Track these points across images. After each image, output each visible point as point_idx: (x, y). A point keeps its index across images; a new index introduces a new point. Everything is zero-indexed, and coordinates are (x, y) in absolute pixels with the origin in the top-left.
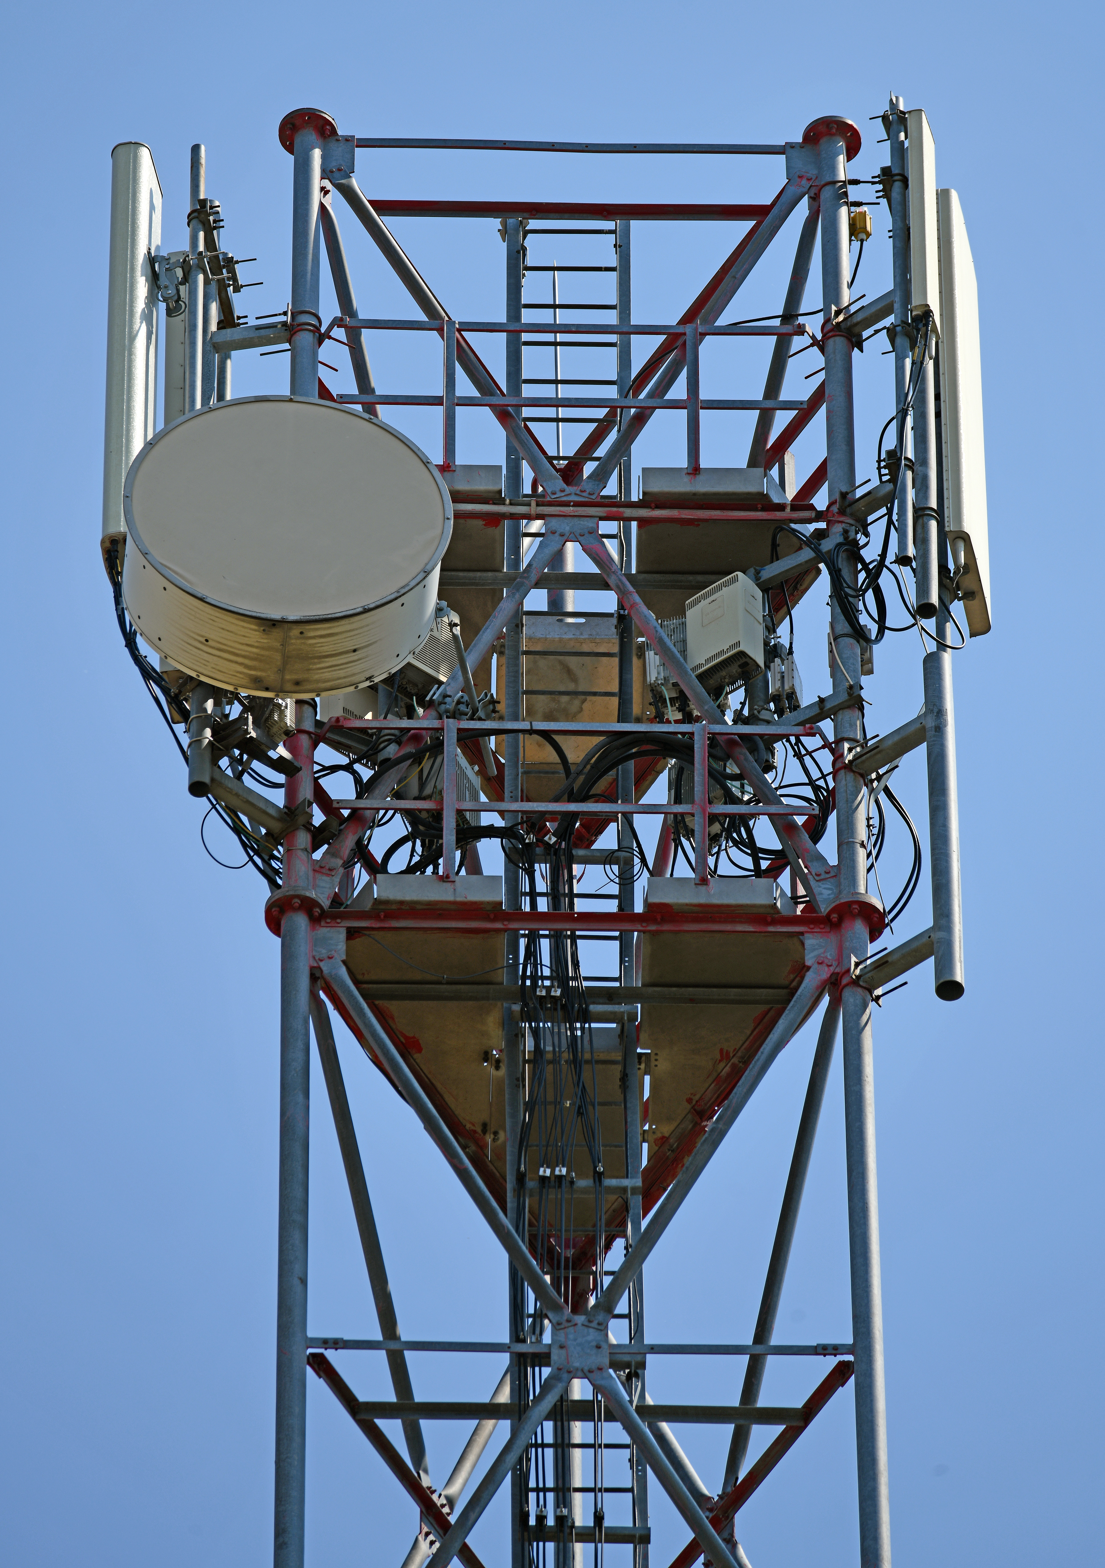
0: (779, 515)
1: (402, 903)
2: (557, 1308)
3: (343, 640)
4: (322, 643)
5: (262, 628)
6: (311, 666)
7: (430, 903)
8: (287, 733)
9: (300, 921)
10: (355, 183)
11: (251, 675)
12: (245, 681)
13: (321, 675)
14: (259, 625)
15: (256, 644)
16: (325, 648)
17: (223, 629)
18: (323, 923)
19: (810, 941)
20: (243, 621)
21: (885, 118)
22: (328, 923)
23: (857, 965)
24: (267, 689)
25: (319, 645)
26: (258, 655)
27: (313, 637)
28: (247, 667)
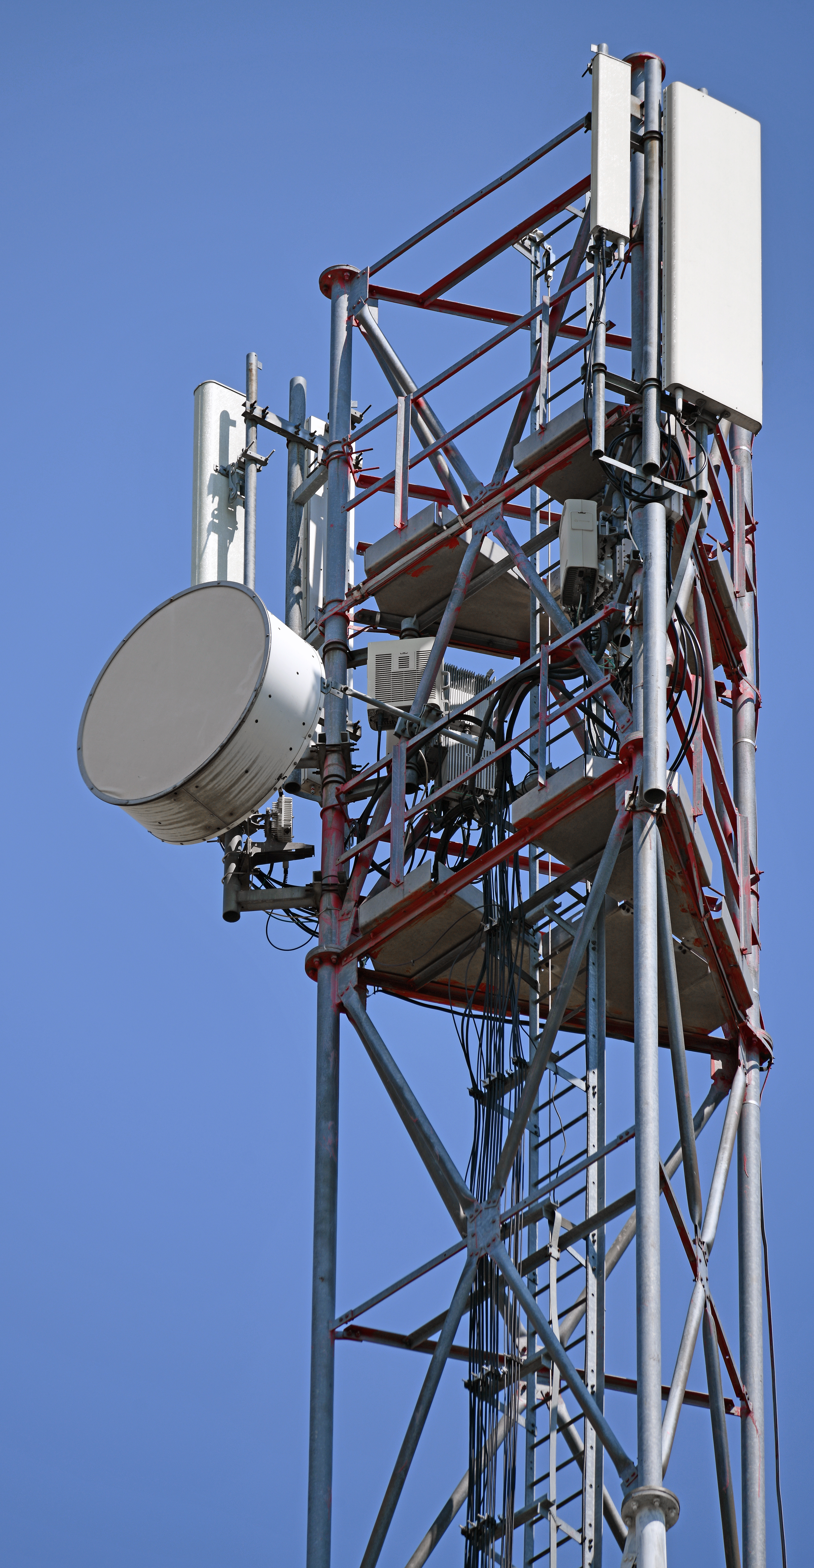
1: (376, 920)
3: (230, 772)
4: (216, 784)
5: (173, 800)
6: (227, 800)
7: (391, 910)
9: (324, 973)
11: (201, 827)
12: (202, 833)
13: (240, 800)
14: (168, 799)
15: (181, 810)
16: (223, 784)
17: (157, 813)
18: (343, 963)
19: (618, 788)
20: (159, 802)
22: (345, 961)
23: (631, 796)
24: (219, 829)
25: (217, 785)
26: (189, 814)
27: (208, 784)
28: (193, 824)
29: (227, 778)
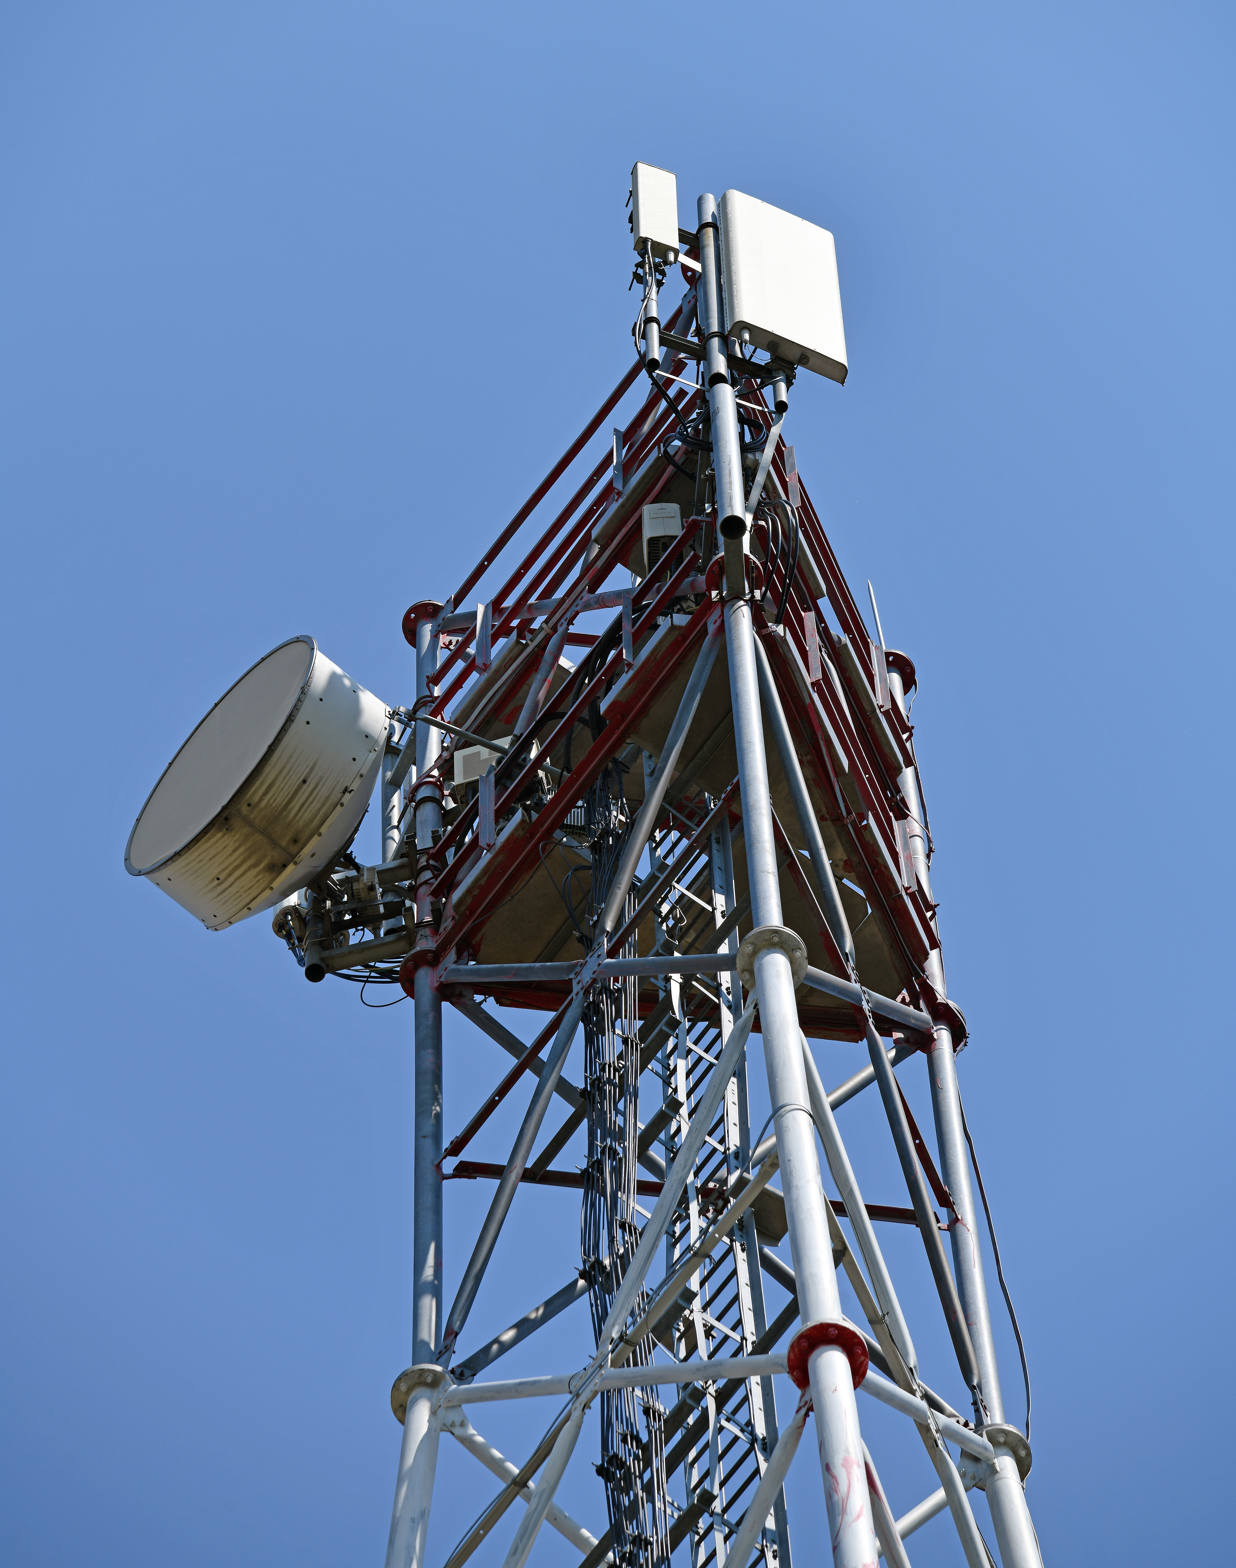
1: (469, 891)
3: (285, 782)
4: (272, 797)
6: (287, 821)
7: (484, 872)
9: (421, 972)
11: (264, 868)
12: (268, 877)
13: (303, 819)
14: (220, 829)
15: (237, 844)
16: (279, 799)
17: (211, 859)
19: (710, 620)
20: (210, 839)
25: (272, 801)
26: (247, 850)
27: (261, 800)
28: (255, 865)
29: (282, 790)
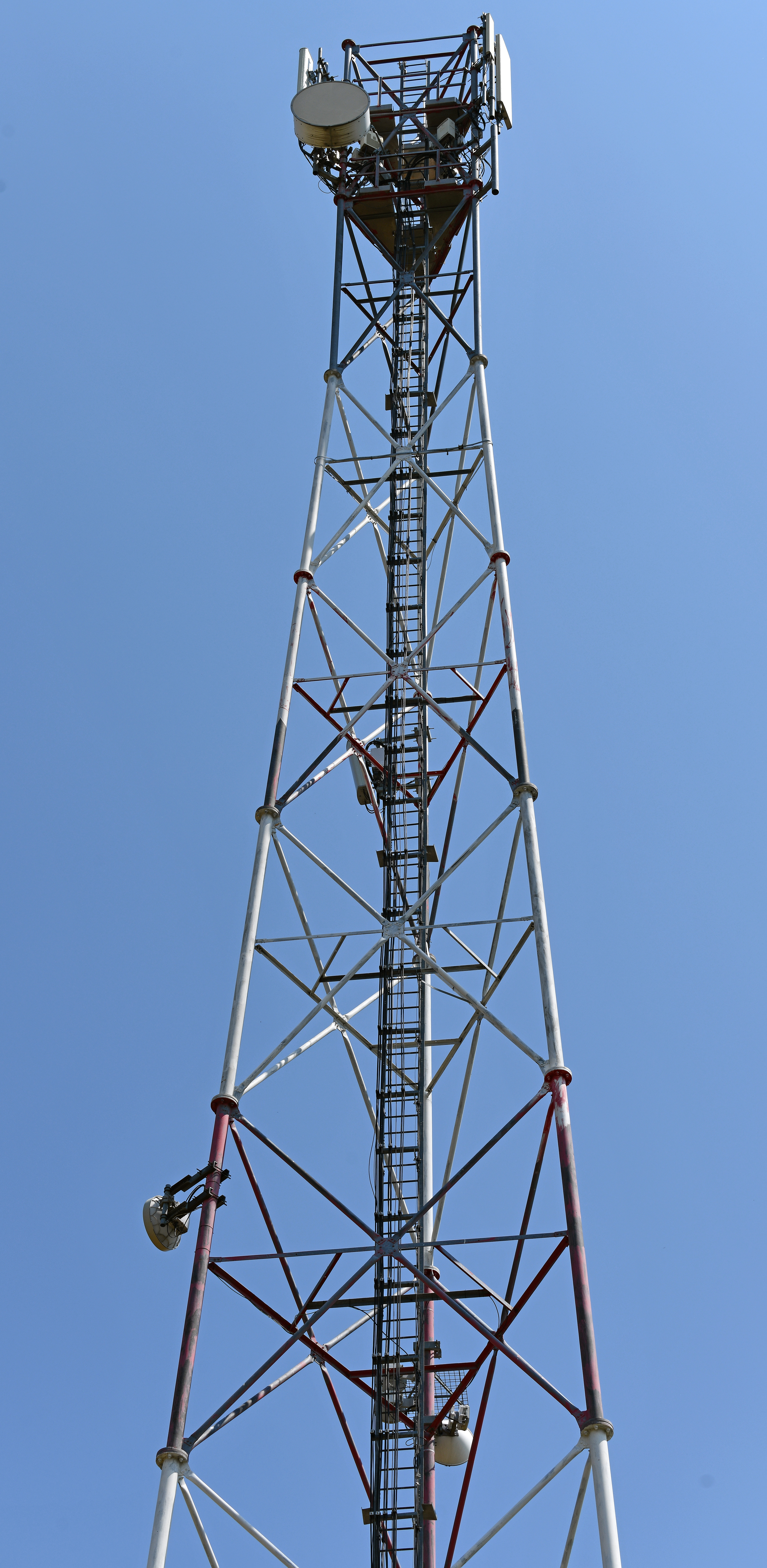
0: (459, 106)
1: (366, 193)
2: (402, 271)
4: (339, 132)
5: (325, 130)
6: (338, 139)
7: (372, 193)
8: (337, 160)
9: (342, 201)
10: (359, 54)
11: (324, 143)
13: (341, 141)
15: (324, 134)
16: (341, 133)
18: (347, 201)
19: (465, 191)
20: (320, 128)
21: (481, 17)
23: (475, 193)
26: (325, 137)
27: (337, 130)
